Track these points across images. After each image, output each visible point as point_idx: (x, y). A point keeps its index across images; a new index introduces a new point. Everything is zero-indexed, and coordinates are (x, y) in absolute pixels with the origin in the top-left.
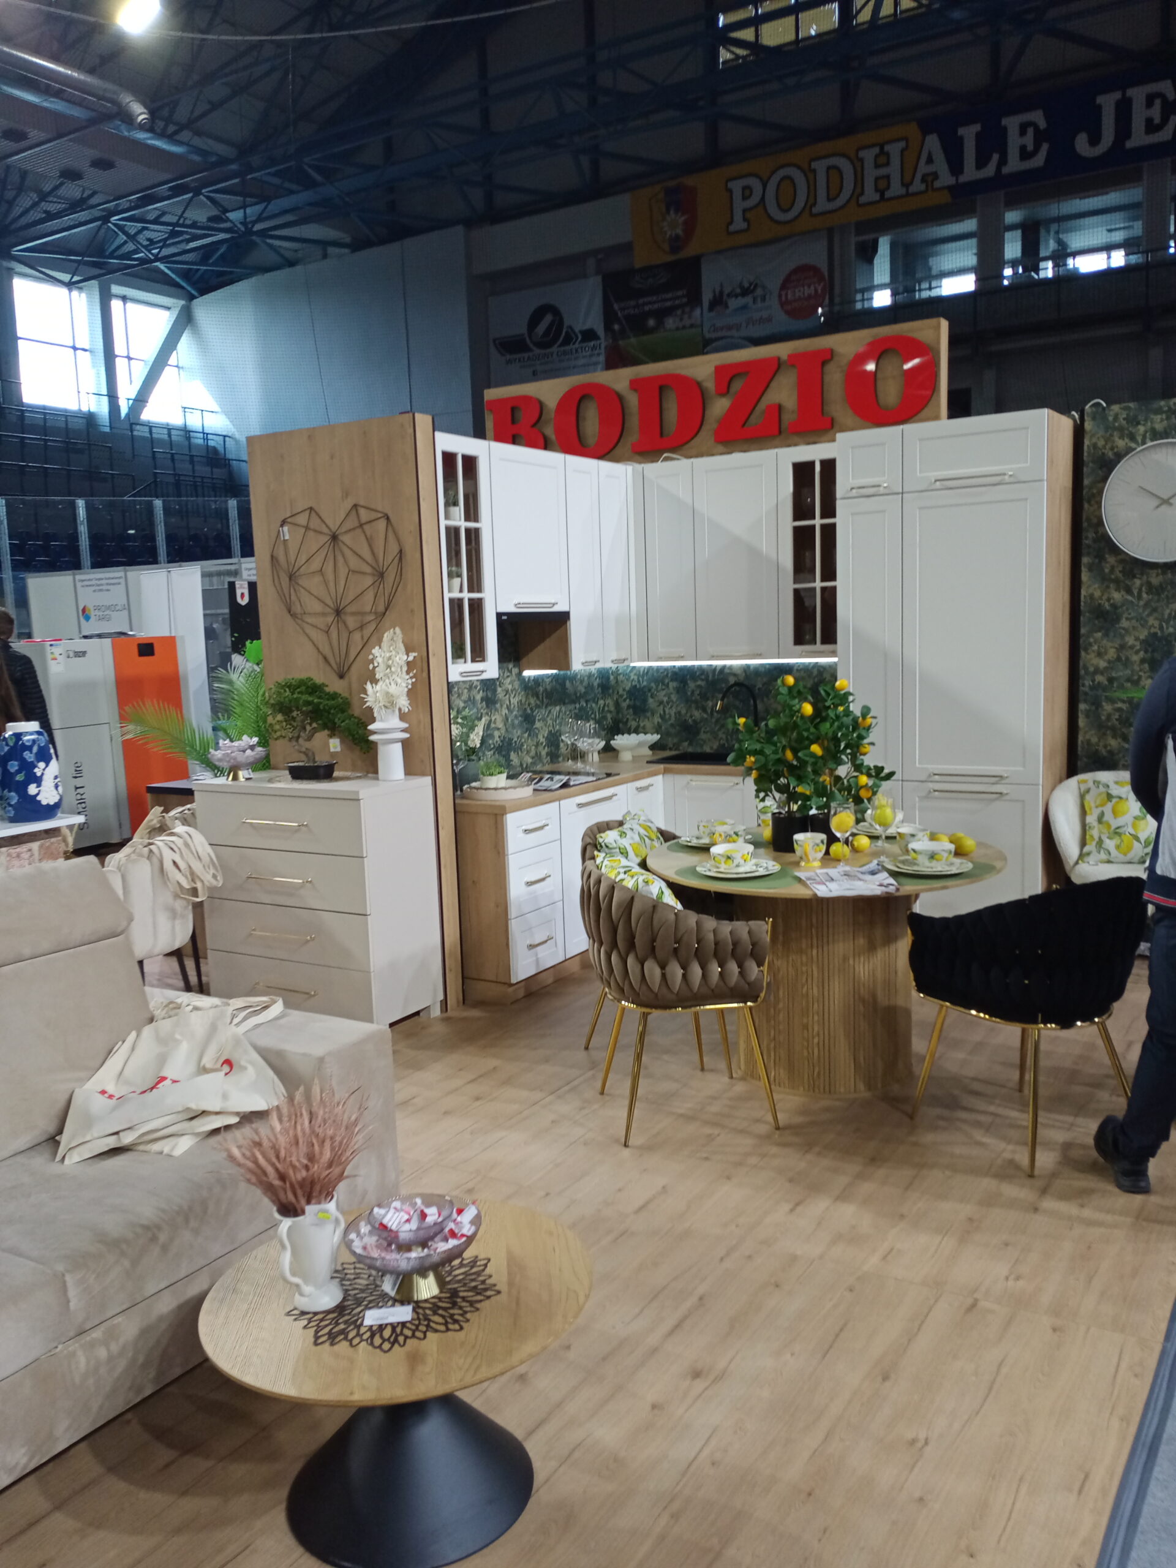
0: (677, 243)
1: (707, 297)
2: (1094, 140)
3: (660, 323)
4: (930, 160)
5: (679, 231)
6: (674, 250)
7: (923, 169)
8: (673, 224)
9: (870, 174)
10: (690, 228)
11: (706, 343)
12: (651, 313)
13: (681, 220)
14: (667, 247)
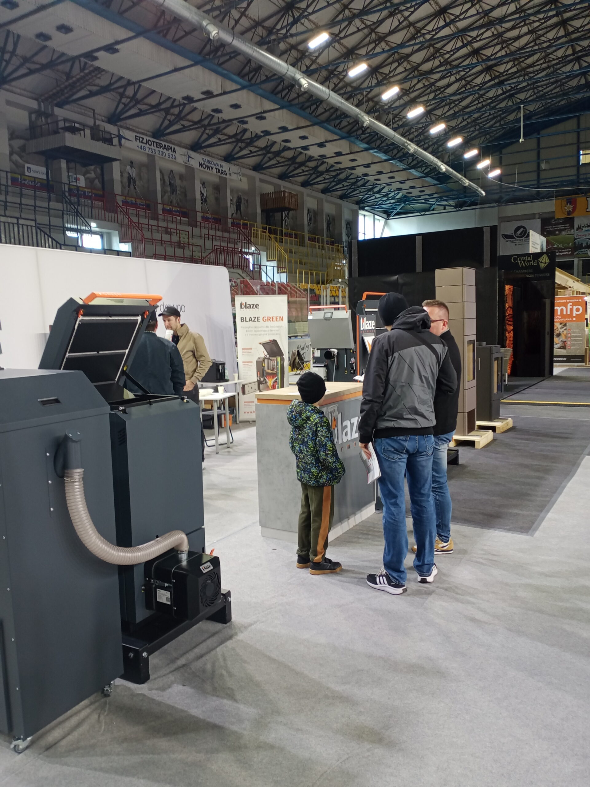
0: (569, 213)
1: (576, 226)
3: (560, 233)
5: (571, 210)
6: (568, 214)
8: (570, 207)
10: (574, 209)
11: (575, 239)
12: (557, 230)
13: (571, 207)
14: (566, 213)
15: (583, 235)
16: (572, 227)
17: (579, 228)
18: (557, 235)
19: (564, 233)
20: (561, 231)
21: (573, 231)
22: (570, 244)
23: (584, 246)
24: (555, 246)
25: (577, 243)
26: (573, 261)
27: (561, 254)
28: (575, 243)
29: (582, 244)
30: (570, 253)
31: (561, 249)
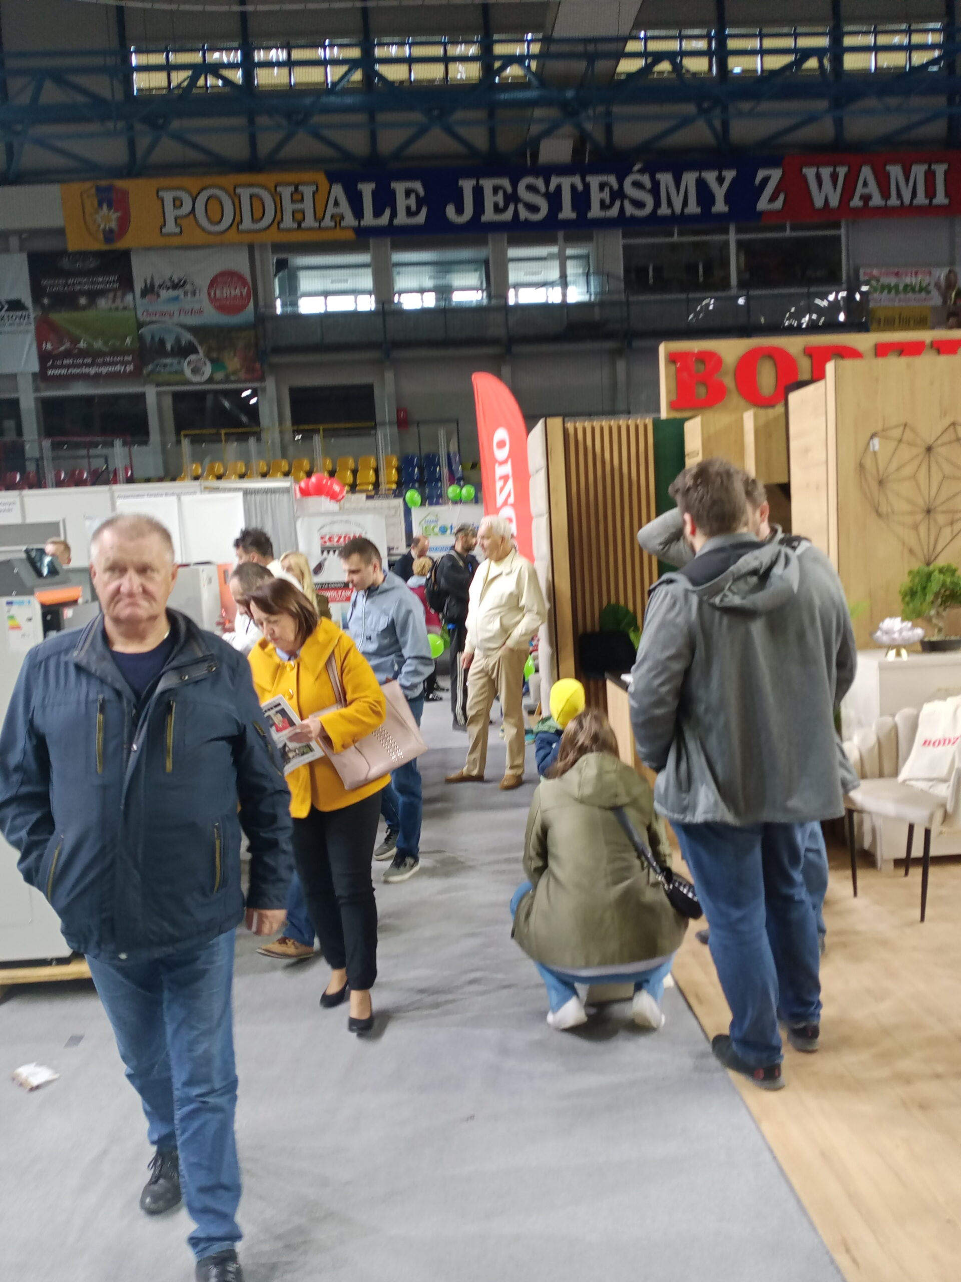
0: (109, 235)
1: (138, 286)
2: (460, 210)
3: (92, 303)
4: (336, 204)
5: (113, 225)
6: (109, 241)
7: (331, 210)
8: (108, 218)
9: (288, 207)
10: (124, 223)
11: (140, 325)
12: (82, 293)
13: (114, 216)
14: (101, 237)
15: (163, 314)
16: (127, 283)
17: (149, 290)
18: (84, 308)
19: (102, 303)
20: (93, 296)
21: (129, 297)
22: (128, 340)
23: (169, 347)
24: (82, 345)
25: (148, 339)
26: (142, 397)
27: (104, 370)
28: (141, 338)
29: (162, 342)
30: (130, 368)
31: (101, 354)
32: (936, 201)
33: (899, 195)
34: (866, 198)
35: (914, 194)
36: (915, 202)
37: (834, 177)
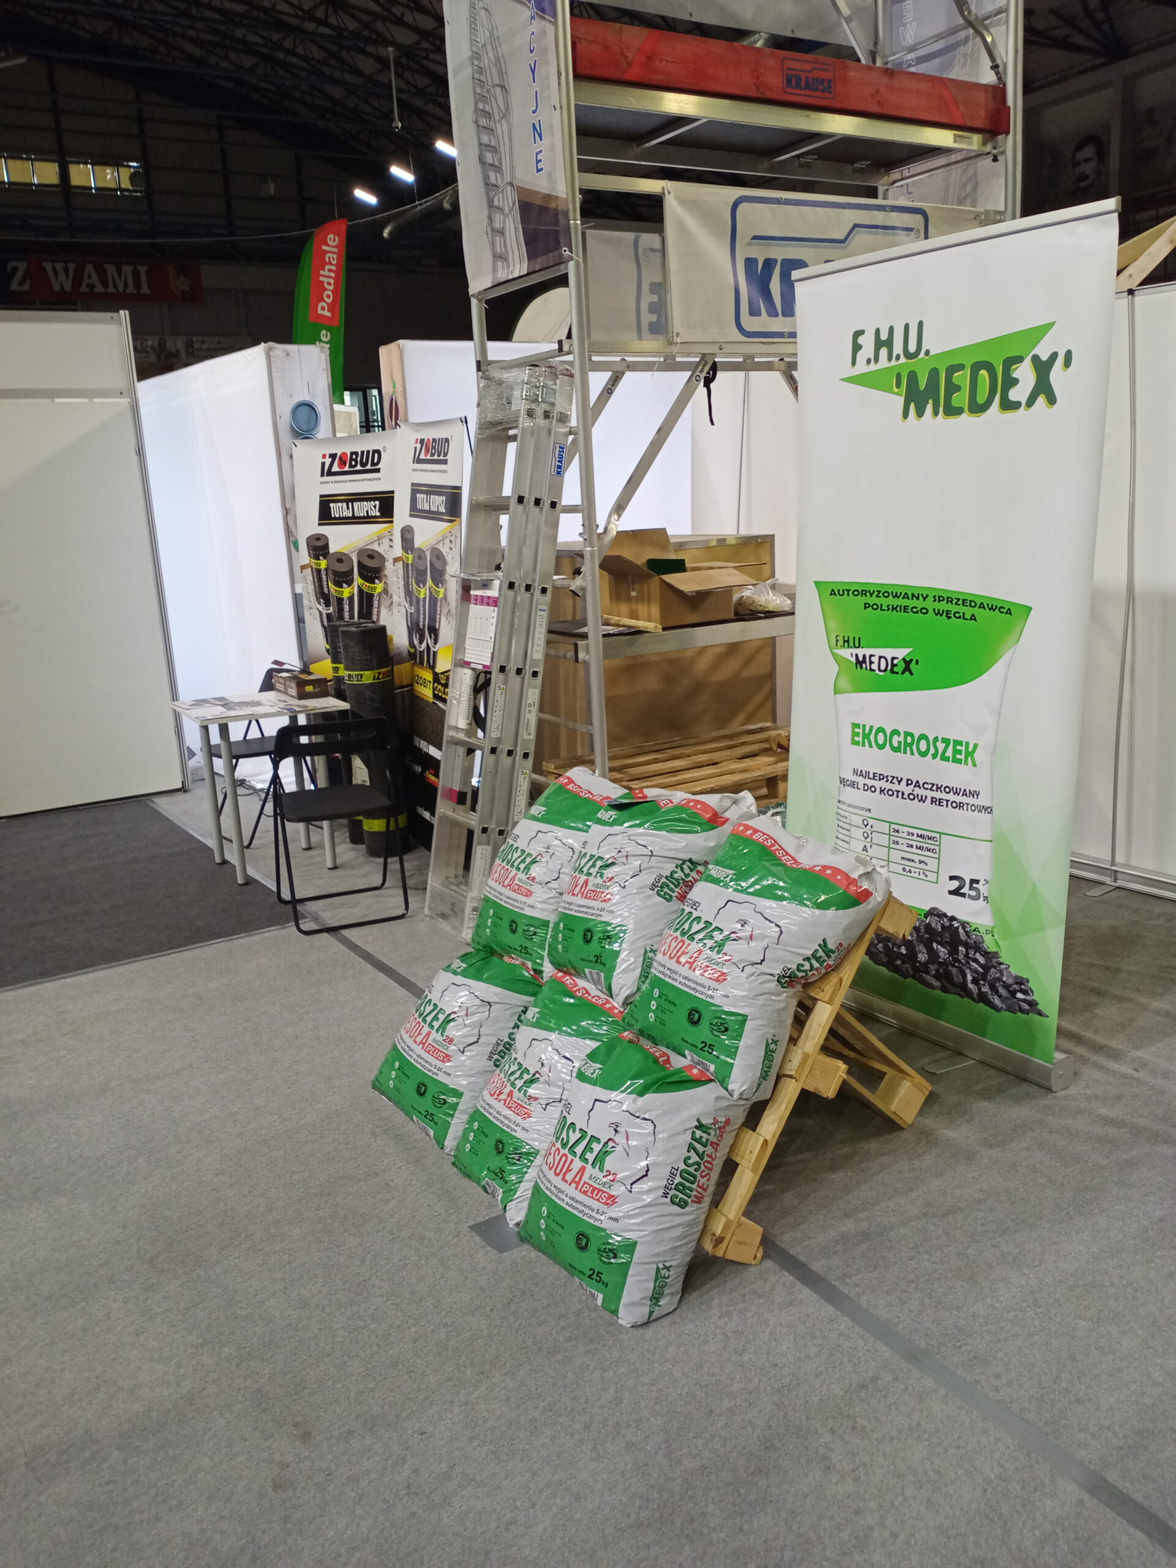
32: (141, 292)
33: (115, 286)
34: (91, 286)
35: (126, 286)
36: (127, 291)
37: (66, 270)
